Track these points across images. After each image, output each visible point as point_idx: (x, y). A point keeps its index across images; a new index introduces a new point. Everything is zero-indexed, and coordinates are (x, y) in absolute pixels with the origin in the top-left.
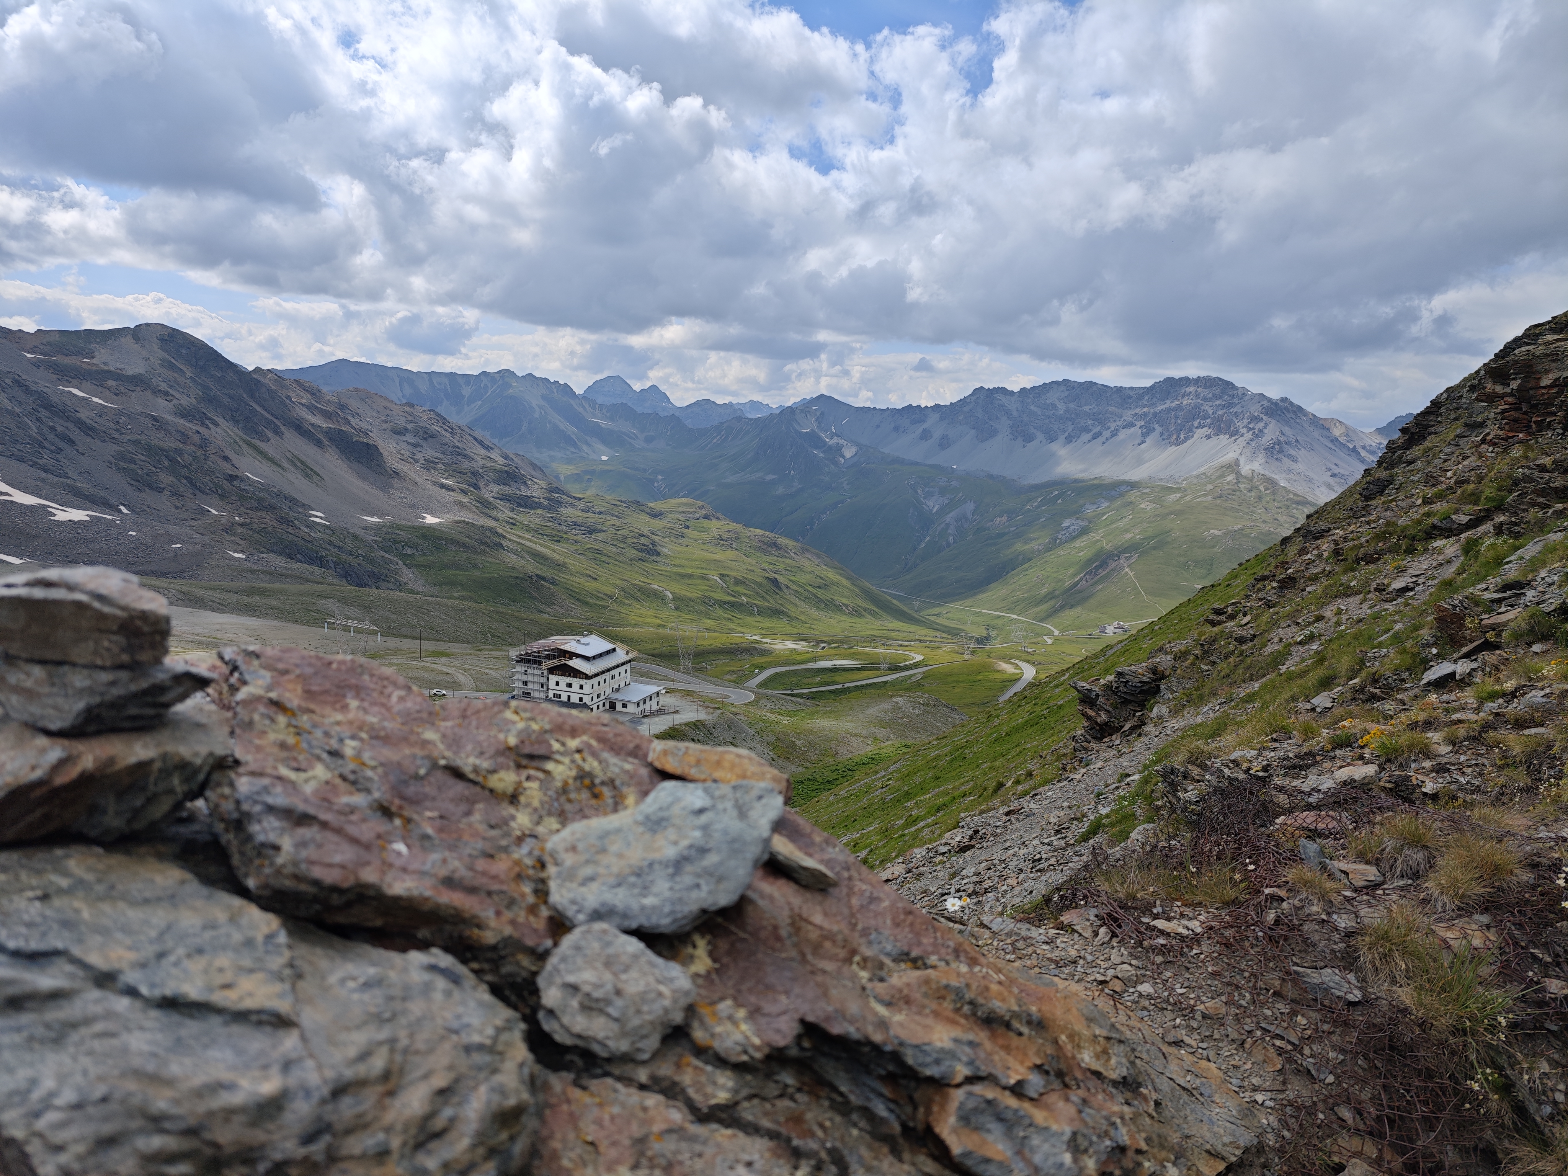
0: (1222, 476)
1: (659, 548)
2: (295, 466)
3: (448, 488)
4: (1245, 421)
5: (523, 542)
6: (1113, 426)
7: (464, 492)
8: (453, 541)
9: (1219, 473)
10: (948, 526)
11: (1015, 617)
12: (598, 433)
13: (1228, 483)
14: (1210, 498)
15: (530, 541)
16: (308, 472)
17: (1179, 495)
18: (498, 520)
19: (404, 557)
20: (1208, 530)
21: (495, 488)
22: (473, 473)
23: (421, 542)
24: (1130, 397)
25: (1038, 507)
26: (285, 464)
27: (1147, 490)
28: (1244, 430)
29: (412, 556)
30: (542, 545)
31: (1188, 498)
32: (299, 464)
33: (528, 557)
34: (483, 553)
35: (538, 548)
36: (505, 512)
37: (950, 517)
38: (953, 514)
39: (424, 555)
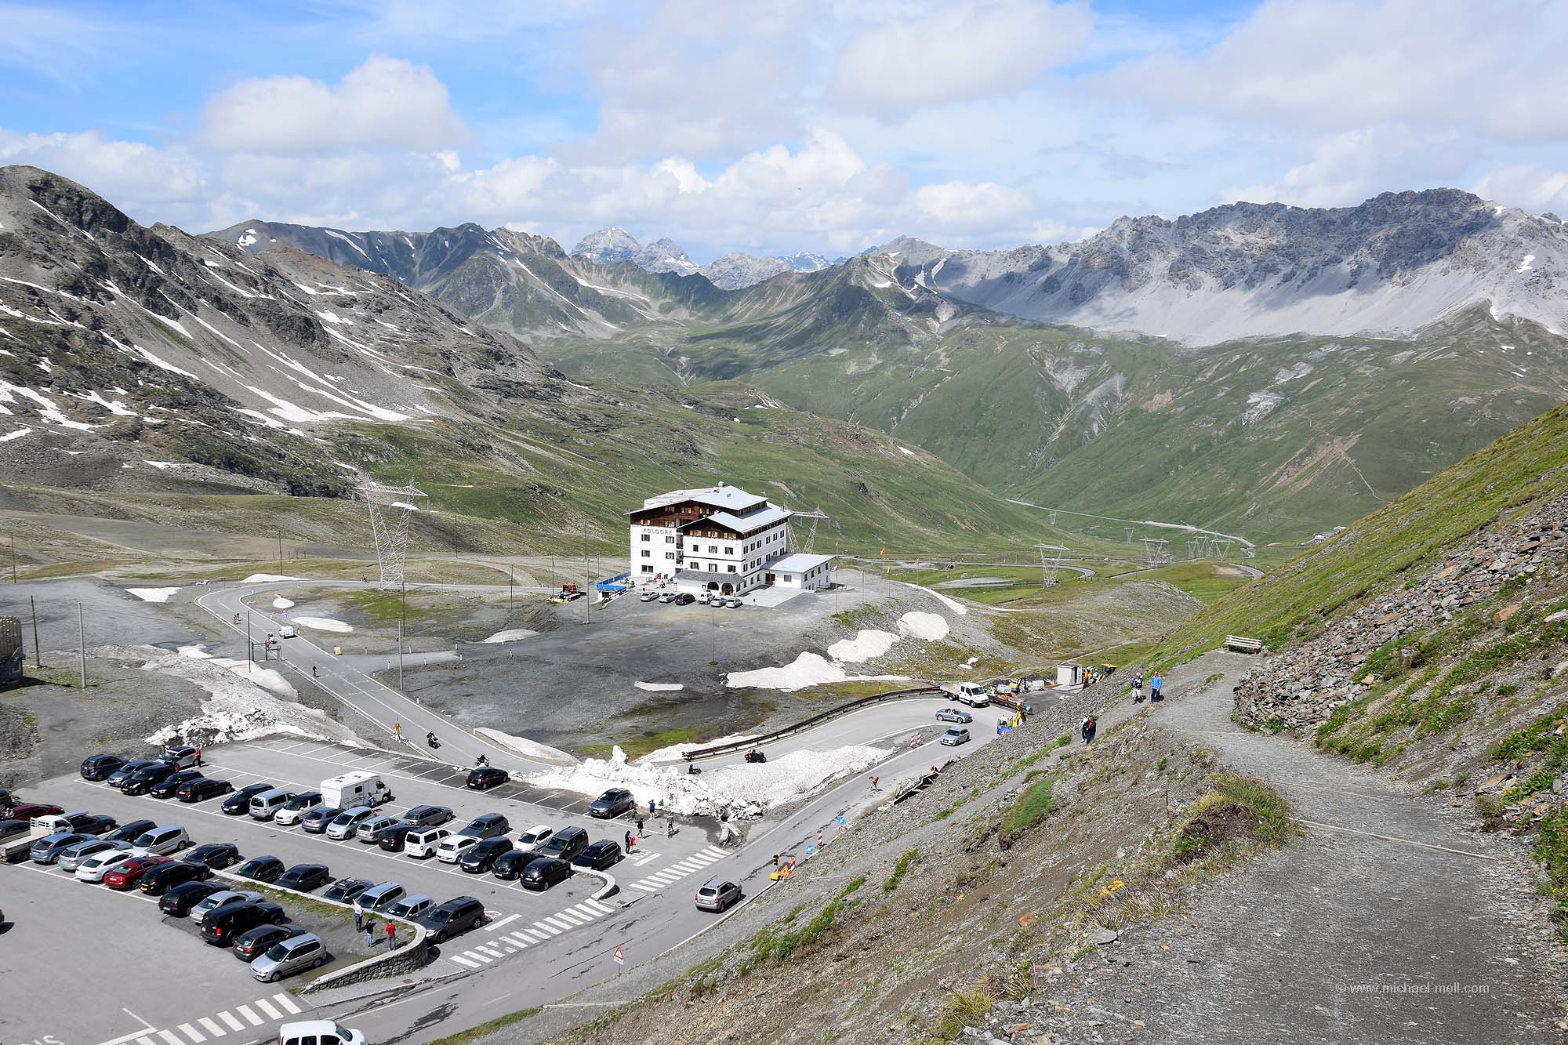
0: (1469, 324)
1: (698, 446)
2: (215, 350)
3: (414, 375)
4: (1497, 248)
5: (518, 443)
6: (1309, 262)
7: (434, 380)
8: (427, 443)
9: (1462, 321)
10: (1090, 408)
11: (1192, 528)
12: (593, 300)
13: (1478, 334)
14: (1454, 354)
15: (528, 442)
16: (232, 357)
17: (1409, 353)
18: (481, 416)
19: (366, 466)
20: (1456, 396)
21: (475, 372)
22: (444, 354)
23: (386, 445)
24: (1332, 222)
25: (1213, 378)
26: (202, 349)
27: (1364, 349)
28: (1495, 260)
29: (375, 465)
30: (543, 447)
31: (1423, 357)
32: (220, 349)
33: (525, 463)
34: (468, 458)
35: (539, 451)
36: (491, 404)
37: (1091, 397)
38: (1094, 392)
39: (391, 462)
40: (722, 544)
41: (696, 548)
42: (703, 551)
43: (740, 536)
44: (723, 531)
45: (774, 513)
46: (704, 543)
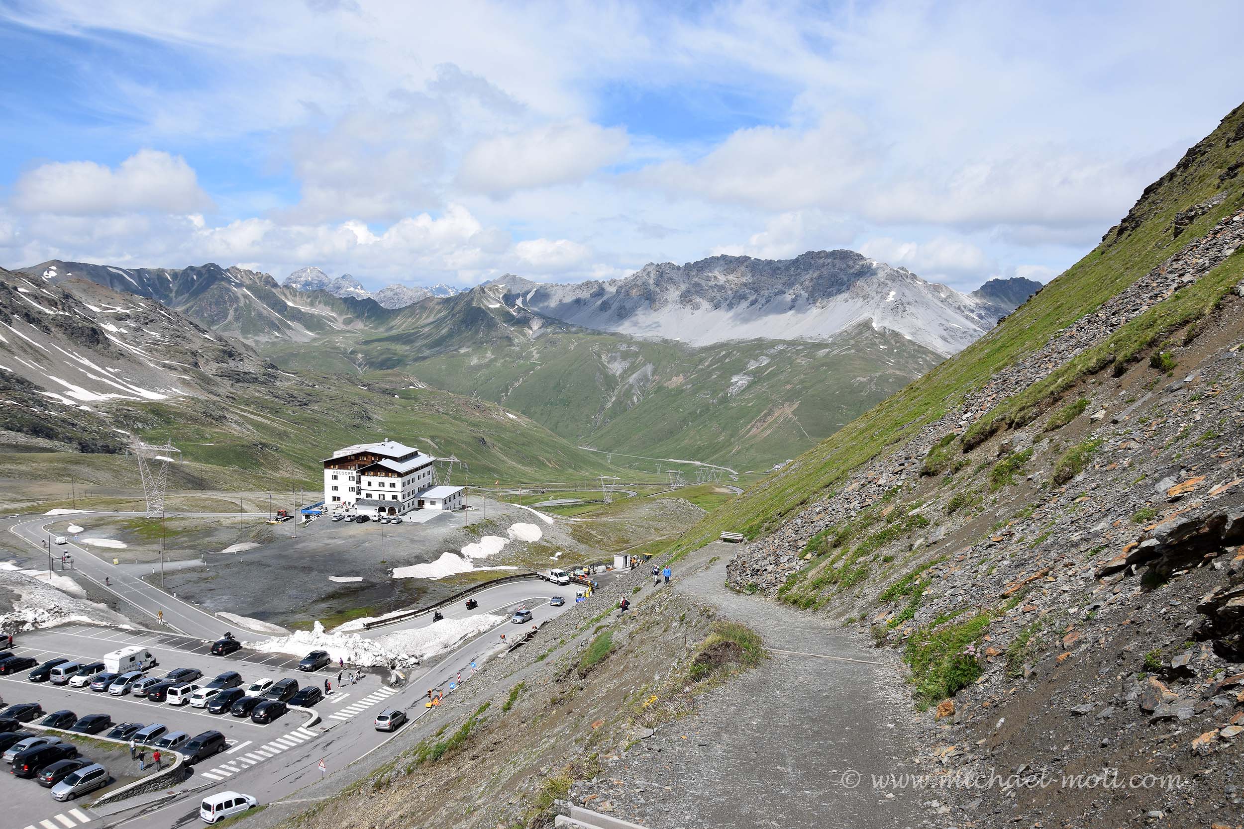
0: (860, 333)
1: (370, 414)
2: (25, 351)
3: (171, 368)
4: (875, 286)
5: (245, 414)
6: (766, 293)
7: (185, 371)
8: (180, 415)
9: (857, 331)
10: (631, 386)
11: (698, 463)
12: (297, 315)
13: (866, 338)
14: (853, 351)
15: (252, 414)
16: (38, 356)
17: (828, 350)
18: (219, 396)
19: (136, 431)
20: (855, 377)
21: (214, 366)
22: (192, 353)
23: (151, 416)
24: (779, 269)
25: (709, 366)
26: (15, 350)
27: (800, 347)
28: (873, 294)
29: (143, 430)
30: (262, 416)
31: (835, 352)
32: (29, 350)
33: (250, 428)
34: (209, 425)
35: (260, 419)
36: (226, 387)
37: (632, 379)
38: (634, 376)
39: (154, 428)
40: (387, 480)
41: (370, 484)
42: (375, 485)
43: (400, 475)
44: (388, 472)
45: (423, 459)
46: (376, 480)
